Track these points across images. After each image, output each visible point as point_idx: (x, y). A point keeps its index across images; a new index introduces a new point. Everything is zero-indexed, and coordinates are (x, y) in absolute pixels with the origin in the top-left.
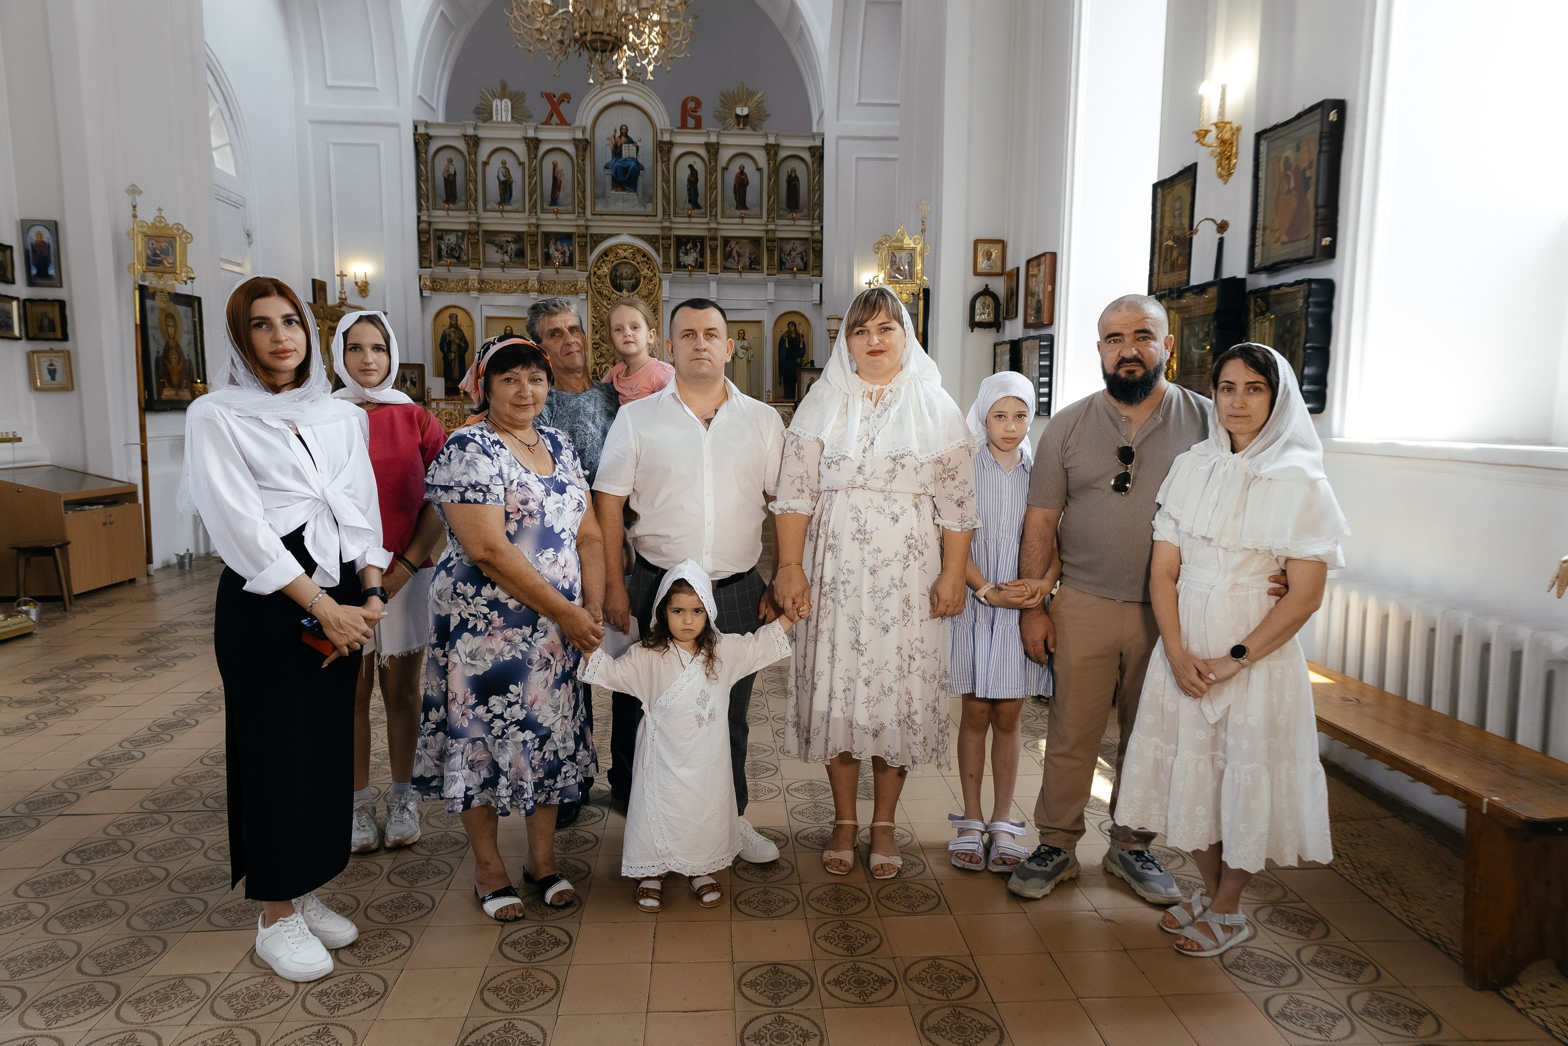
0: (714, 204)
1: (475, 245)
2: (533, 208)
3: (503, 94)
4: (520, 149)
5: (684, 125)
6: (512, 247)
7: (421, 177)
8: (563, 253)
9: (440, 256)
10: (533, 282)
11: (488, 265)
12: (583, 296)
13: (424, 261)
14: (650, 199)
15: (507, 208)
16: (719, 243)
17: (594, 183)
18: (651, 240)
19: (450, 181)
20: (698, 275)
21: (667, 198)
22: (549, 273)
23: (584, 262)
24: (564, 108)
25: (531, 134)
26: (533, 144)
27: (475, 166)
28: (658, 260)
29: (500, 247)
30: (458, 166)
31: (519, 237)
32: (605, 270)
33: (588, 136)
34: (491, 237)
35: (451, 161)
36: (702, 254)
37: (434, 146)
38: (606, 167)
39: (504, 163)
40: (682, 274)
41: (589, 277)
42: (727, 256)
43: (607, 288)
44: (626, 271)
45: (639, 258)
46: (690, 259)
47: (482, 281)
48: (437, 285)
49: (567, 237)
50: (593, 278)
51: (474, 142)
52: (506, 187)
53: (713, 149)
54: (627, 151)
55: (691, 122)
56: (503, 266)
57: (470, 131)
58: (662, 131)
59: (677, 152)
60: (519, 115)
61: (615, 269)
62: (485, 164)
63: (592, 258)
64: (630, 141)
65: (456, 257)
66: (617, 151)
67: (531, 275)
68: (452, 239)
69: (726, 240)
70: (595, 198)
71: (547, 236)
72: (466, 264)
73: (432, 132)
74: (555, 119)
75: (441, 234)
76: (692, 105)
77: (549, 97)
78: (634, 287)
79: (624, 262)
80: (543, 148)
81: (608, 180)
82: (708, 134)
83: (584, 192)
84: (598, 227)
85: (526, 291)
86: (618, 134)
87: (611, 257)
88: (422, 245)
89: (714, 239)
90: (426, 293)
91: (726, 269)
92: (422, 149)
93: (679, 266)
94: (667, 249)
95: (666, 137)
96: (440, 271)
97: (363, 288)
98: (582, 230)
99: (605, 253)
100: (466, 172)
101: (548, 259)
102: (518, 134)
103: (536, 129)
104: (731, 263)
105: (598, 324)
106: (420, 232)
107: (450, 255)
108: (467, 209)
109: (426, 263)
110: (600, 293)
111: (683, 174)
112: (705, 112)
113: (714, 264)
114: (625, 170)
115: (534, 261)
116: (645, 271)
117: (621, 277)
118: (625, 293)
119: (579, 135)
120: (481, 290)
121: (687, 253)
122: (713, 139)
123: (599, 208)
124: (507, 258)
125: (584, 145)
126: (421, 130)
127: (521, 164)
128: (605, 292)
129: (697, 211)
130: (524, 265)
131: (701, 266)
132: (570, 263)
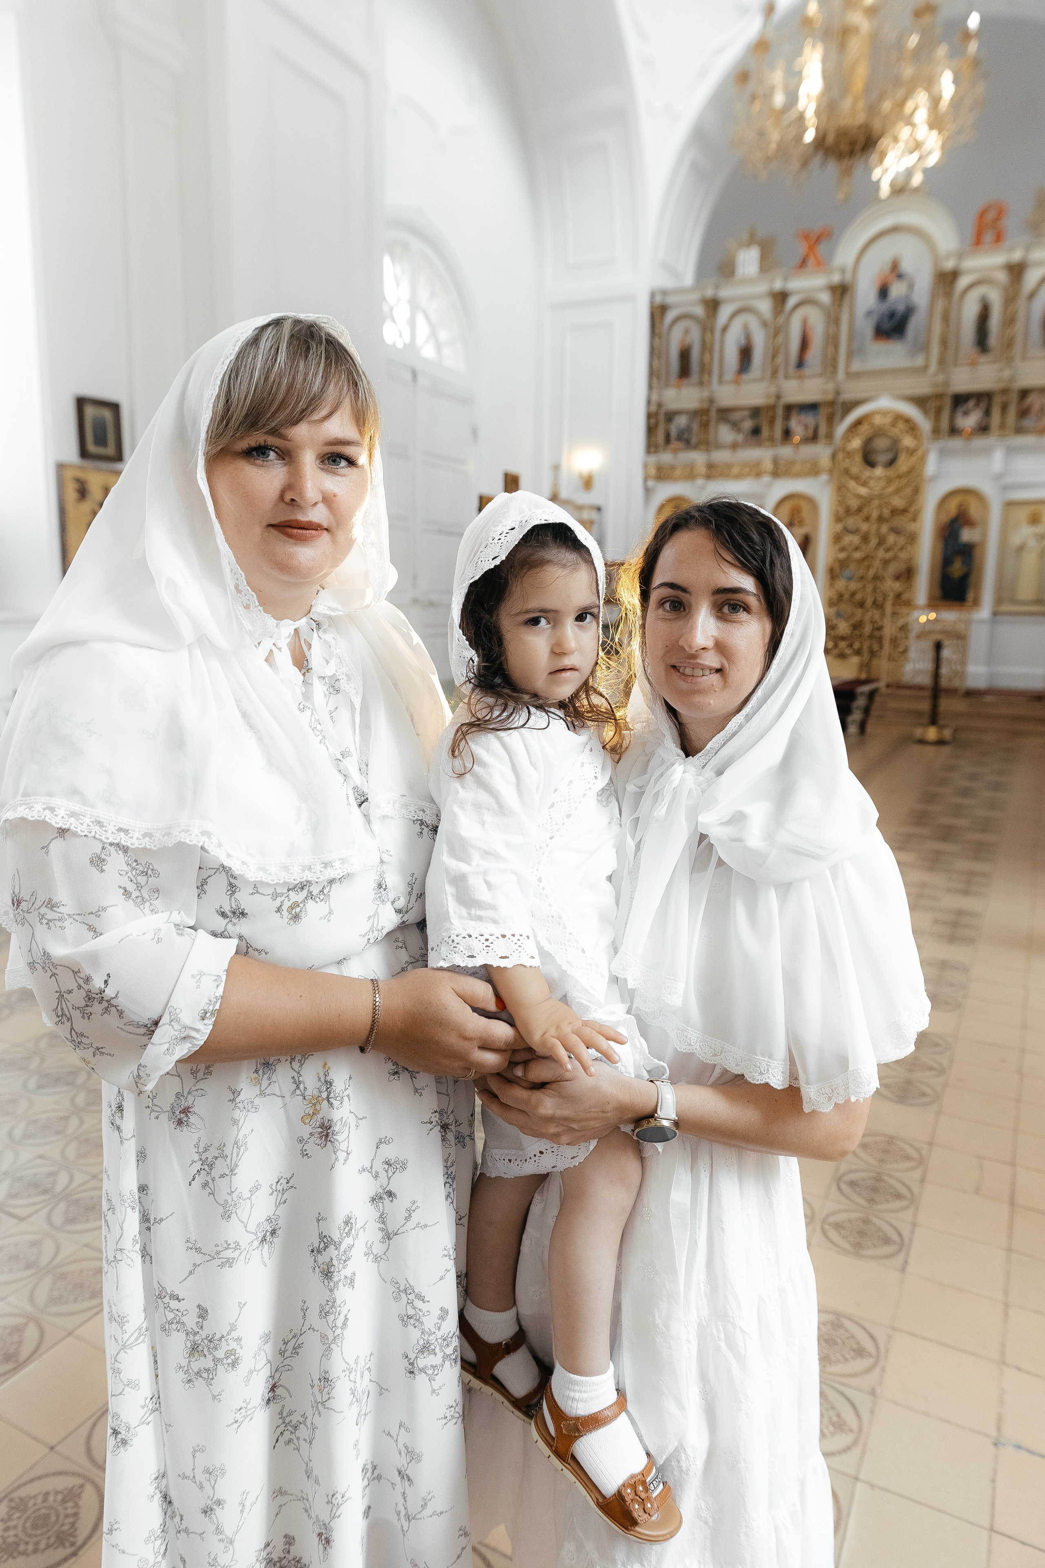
0: (1009, 344)
1: (705, 425)
2: (774, 373)
3: (751, 241)
4: (765, 307)
5: (978, 241)
6: (748, 425)
7: (655, 352)
8: (806, 427)
9: (668, 440)
10: (768, 465)
11: (719, 446)
12: (824, 477)
13: (651, 447)
14: (925, 348)
15: (745, 377)
16: (1014, 397)
17: (851, 337)
18: (920, 402)
19: (685, 355)
20: (980, 442)
21: (944, 342)
22: (786, 451)
23: (830, 436)
24: (822, 248)
25: (778, 285)
26: (780, 298)
27: (712, 331)
28: (924, 424)
29: (735, 426)
30: (695, 336)
31: (756, 412)
32: (856, 443)
33: (848, 277)
34: (724, 414)
35: (687, 332)
36: (987, 413)
37: (670, 316)
38: (869, 313)
39: (746, 327)
40: (956, 443)
41: (834, 456)
42: (1023, 413)
43: (856, 465)
44: (881, 443)
45: (901, 425)
46: (969, 421)
47: (710, 466)
48: (662, 474)
49: (812, 407)
50: (840, 456)
51: (713, 305)
52: (746, 354)
53: (1016, 271)
54: (897, 290)
55: (988, 237)
56: (734, 446)
57: (709, 293)
58: (948, 256)
59: (963, 282)
60: (766, 264)
61: (868, 442)
62: (725, 329)
63: (841, 429)
64: (900, 276)
65: (685, 440)
66: (883, 292)
67: (763, 455)
68: (681, 421)
69: (1024, 393)
70: (850, 355)
71: (789, 409)
72: (696, 447)
73: (670, 300)
74: (811, 261)
75: (670, 417)
76: (991, 215)
77: (806, 237)
78: (891, 463)
79: (879, 432)
80: (792, 302)
81: (868, 330)
82: (1012, 249)
83: (836, 347)
84: (850, 391)
85: (759, 475)
86: (887, 268)
87: (865, 428)
88: (651, 430)
89: (1005, 391)
90: (651, 483)
91: (1019, 431)
92: (657, 319)
93: (954, 431)
94: (939, 411)
95: (949, 265)
96: (666, 457)
97: (588, 483)
98: (830, 397)
99: (858, 423)
100: (703, 342)
101: (787, 434)
102: (762, 288)
103: (786, 279)
104: (1028, 423)
105: (841, 510)
106: (649, 416)
107: (679, 438)
108: (701, 383)
109: (652, 449)
110: (847, 472)
111: (970, 311)
112: (1011, 223)
113: (1002, 426)
114: (892, 315)
115: (771, 439)
116: (908, 441)
117: (875, 452)
118: (879, 471)
119: (836, 278)
120: (709, 477)
121: (966, 413)
122: (1017, 256)
123: (856, 366)
124: (740, 438)
125: (841, 291)
126: (658, 299)
127: (765, 324)
128: (854, 470)
129: (983, 359)
130: (759, 444)
131: (983, 429)
132: (813, 438)
